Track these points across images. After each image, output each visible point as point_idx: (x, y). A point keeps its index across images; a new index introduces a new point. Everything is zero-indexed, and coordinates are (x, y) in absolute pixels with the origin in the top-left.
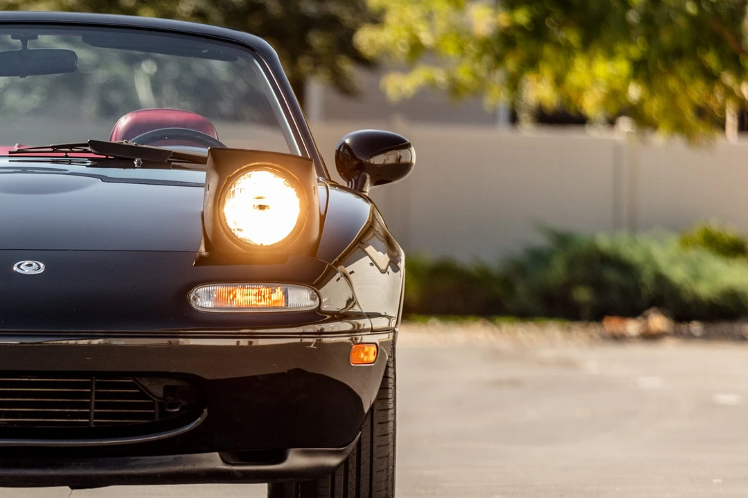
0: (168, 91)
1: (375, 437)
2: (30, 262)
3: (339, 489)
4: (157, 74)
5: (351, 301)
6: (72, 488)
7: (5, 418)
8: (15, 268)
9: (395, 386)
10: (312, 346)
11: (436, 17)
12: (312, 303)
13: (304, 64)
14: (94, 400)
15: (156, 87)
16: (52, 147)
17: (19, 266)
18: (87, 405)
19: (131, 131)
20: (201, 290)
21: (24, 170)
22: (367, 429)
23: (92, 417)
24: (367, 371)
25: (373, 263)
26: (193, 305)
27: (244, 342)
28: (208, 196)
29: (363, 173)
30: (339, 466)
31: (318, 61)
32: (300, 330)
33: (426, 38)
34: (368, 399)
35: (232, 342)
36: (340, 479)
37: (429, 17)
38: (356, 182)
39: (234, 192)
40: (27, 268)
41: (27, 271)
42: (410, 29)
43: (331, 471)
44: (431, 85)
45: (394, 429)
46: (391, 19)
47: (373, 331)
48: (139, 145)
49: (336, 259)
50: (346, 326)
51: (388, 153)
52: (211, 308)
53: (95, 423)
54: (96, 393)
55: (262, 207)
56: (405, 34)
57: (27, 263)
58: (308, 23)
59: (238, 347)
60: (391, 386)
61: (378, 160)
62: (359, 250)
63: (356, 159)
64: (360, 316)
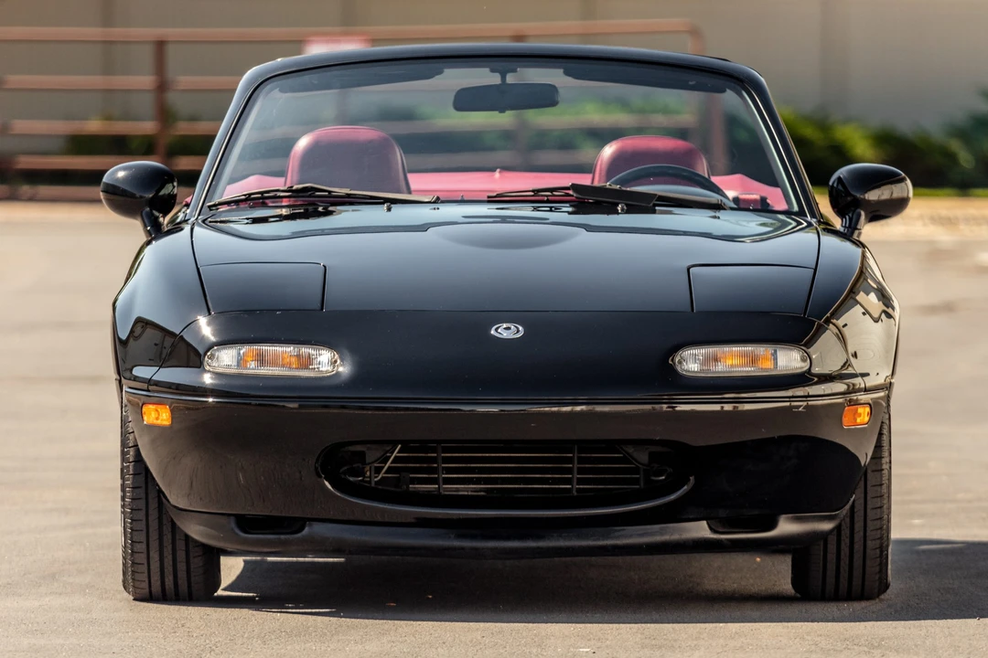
1: (869, 499)
2: (509, 325)
3: (832, 557)
8: (493, 332)
10: (800, 409)
12: (802, 364)
14: (576, 466)
17: (496, 330)
18: (569, 471)
20: (687, 353)
22: (860, 490)
23: (575, 483)
24: (859, 433)
25: (866, 312)
26: (679, 368)
27: (728, 407)
29: (858, 210)
30: (831, 531)
32: (789, 393)
35: (717, 407)
36: (832, 547)
38: (851, 219)
40: (506, 331)
41: (505, 335)
43: (823, 536)
45: (890, 491)
47: (866, 390)
50: (839, 387)
51: (883, 188)
52: (697, 372)
53: (578, 490)
54: (579, 458)
57: (505, 326)
59: (722, 412)
61: (873, 196)
62: (851, 301)
63: (851, 195)
64: (854, 375)
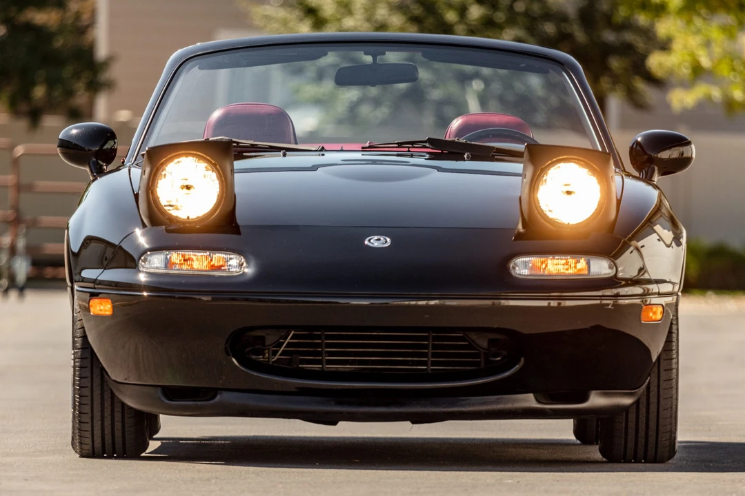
0: (493, 104)
1: (661, 381)
2: (379, 237)
3: (632, 425)
4: (484, 90)
5: (642, 270)
6: (413, 423)
7: (358, 365)
8: (366, 242)
9: (678, 339)
10: (610, 307)
11: (713, 44)
12: (610, 271)
13: (605, 82)
14: (431, 351)
15: (483, 100)
16: (397, 143)
17: (369, 241)
18: (425, 355)
19: (462, 131)
20: (519, 260)
21: (374, 162)
22: (654, 375)
23: (429, 364)
24: (654, 327)
25: (660, 239)
26: (512, 272)
27: (554, 303)
28: (524, 183)
29: (653, 166)
30: (632, 405)
31: (616, 80)
32: (600, 293)
33: (705, 62)
34: (656, 351)
35: (544, 303)
36: (632, 417)
37: (707, 44)
38: (647, 173)
39: (546, 180)
40: (376, 242)
41: (376, 244)
42: (693, 55)
43: (625, 409)
44: (709, 99)
45: (677, 375)
46: (677, 46)
47: (660, 294)
48: (468, 142)
49: (630, 236)
50: (638, 290)
51: (673, 149)
52: (527, 275)
53: (432, 370)
54: (433, 345)
55: (569, 193)
56: (688, 58)
57: (376, 238)
58: (608, 50)
59: (549, 307)
60: (674, 339)
61: (665, 155)
62: (649, 228)
63: (646, 154)
64: (650, 282)
